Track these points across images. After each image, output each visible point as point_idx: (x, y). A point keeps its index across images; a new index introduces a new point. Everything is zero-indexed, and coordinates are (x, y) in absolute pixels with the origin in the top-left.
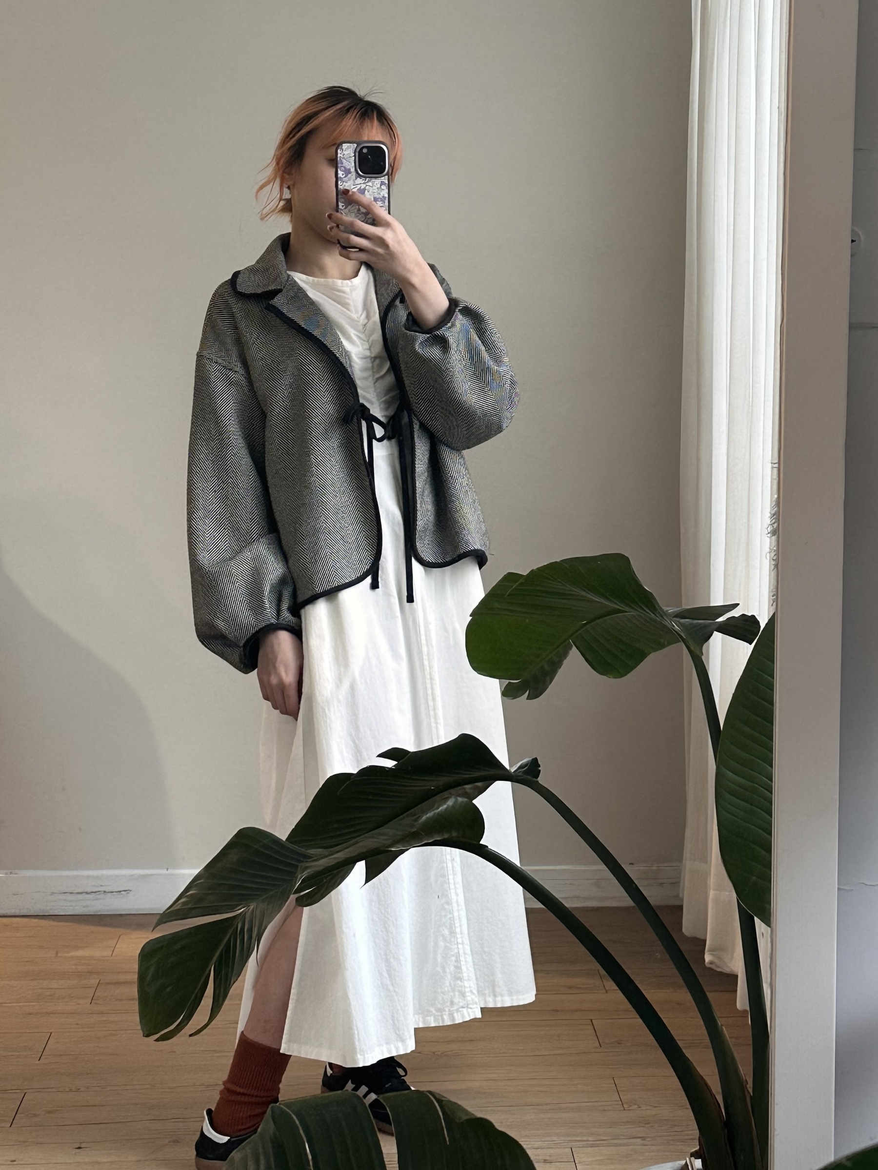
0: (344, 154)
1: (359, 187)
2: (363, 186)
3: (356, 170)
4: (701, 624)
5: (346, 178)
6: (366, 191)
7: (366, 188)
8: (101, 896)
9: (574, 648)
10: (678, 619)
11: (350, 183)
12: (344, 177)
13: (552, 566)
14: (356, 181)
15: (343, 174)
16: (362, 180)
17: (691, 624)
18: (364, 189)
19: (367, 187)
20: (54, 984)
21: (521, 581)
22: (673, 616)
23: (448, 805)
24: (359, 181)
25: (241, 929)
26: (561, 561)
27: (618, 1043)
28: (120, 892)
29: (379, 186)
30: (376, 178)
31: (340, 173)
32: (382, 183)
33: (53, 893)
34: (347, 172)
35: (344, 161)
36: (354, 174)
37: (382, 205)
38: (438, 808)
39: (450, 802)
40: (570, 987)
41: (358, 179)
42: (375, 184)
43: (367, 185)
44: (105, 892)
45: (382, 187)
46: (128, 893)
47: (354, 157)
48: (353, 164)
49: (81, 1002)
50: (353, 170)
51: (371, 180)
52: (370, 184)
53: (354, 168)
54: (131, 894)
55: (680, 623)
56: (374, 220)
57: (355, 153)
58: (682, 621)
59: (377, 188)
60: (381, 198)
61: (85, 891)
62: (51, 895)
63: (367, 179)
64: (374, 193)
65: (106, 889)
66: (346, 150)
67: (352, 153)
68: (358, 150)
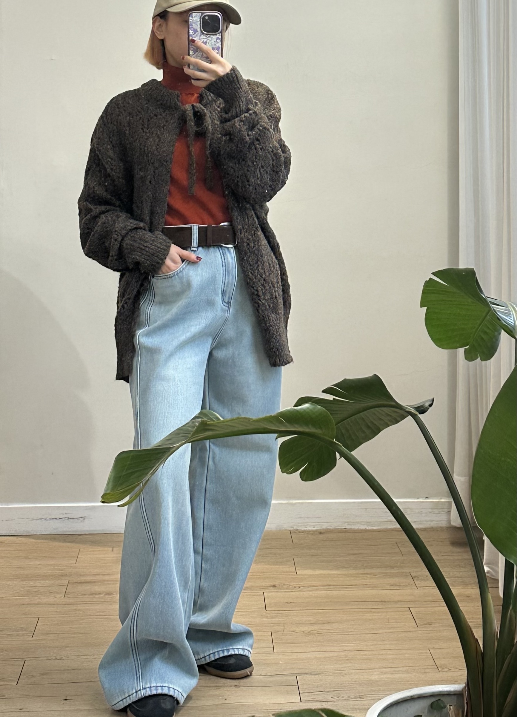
0: (193, 20)
2: (206, 39)
3: (201, 30)
5: (195, 35)
8: (66, 521)
11: (197, 38)
14: (201, 37)
16: (205, 36)
20: (38, 584)
24: (203, 37)
28: (79, 518)
29: (215, 40)
30: (213, 35)
31: (191, 32)
32: (217, 38)
34: (195, 31)
35: (193, 24)
36: (199, 32)
41: (202, 35)
42: (213, 39)
44: (68, 518)
45: (217, 40)
47: (199, 22)
48: (199, 26)
50: (199, 30)
51: (211, 36)
52: (210, 38)
54: (87, 519)
57: (200, 19)
59: (215, 42)
60: (217, 48)
63: (208, 36)
64: (212, 44)
65: (70, 516)
66: (194, 17)
67: (198, 19)
68: (202, 17)
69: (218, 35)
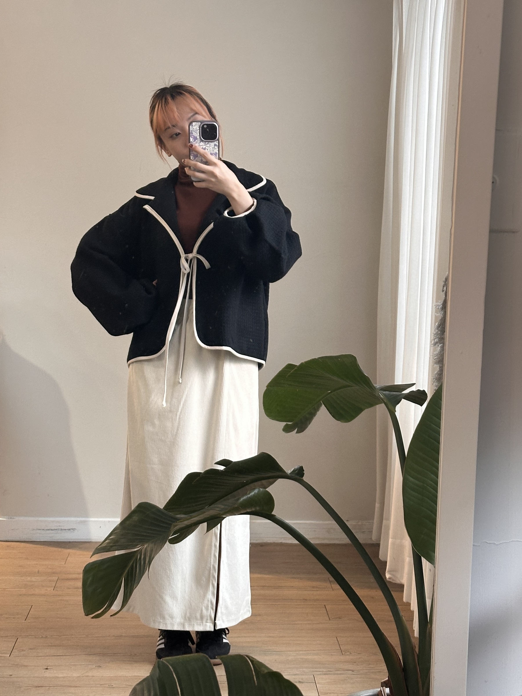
2: (204, 147)
3: (200, 137)
4: (394, 395)
8: (59, 532)
9: (323, 406)
10: (382, 392)
13: (313, 361)
14: (200, 143)
15: (193, 140)
17: (389, 394)
19: (207, 147)
20: (33, 579)
21: (295, 368)
22: (379, 390)
23: (255, 493)
24: (202, 143)
25: (139, 559)
26: (318, 358)
27: (340, 618)
28: (70, 529)
29: (213, 147)
30: (211, 142)
32: (215, 145)
33: (34, 529)
34: (195, 139)
36: (199, 140)
38: (249, 494)
39: (256, 491)
40: (313, 587)
42: (211, 146)
43: (206, 146)
45: (215, 147)
46: (74, 530)
47: (199, 130)
48: (199, 134)
49: (49, 589)
50: (198, 137)
51: (209, 143)
52: (208, 145)
53: (199, 137)
54: (76, 531)
55: (383, 393)
58: (384, 392)
59: (213, 148)
61: (51, 529)
62: (32, 530)
63: (207, 143)
64: (210, 150)
65: (62, 528)
66: (194, 126)
67: (198, 128)
68: (201, 126)
69: (215, 142)
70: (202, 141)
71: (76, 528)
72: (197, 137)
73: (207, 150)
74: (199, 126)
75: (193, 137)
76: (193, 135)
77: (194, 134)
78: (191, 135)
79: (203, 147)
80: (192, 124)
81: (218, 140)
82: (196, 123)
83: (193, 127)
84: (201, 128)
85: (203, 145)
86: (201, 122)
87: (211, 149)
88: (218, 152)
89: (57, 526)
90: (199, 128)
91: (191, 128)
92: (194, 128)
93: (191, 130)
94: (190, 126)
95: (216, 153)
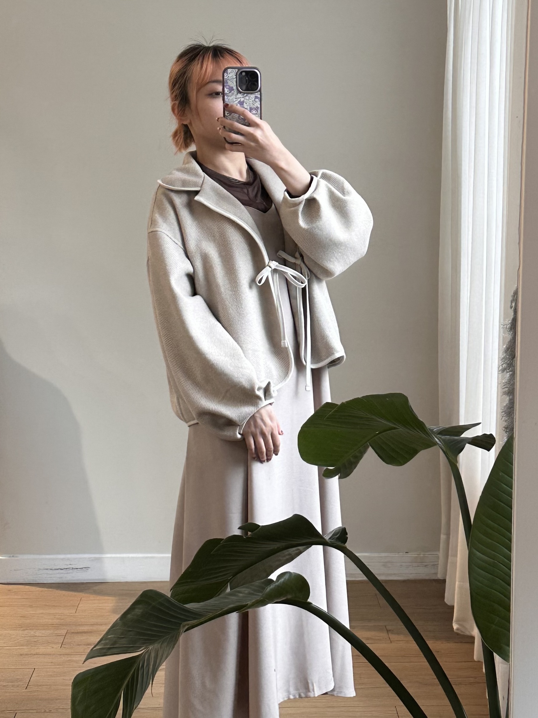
0: (229, 76)
1: (239, 99)
2: (242, 99)
6: (245, 103)
7: (245, 101)
8: (71, 571)
9: (371, 448)
11: (234, 97)
12: (229, 93)
14: (237, 96)
15: (228, 91)
16: (241, 95)
18: (243, 102)
20: (38, 633)
28: (82, 568)
29: (254, 99)
30: (252, 93)
31: (226, 90)
32: (256, 97)
34: (231, 89)
36: (236, 90)
37: (255, 113)
41: (239, 94)
42: (251, 98)
43: (245, 99)
44: (73, 568)
45: (256, 100)
46: (88, 569)
47: (235, 79)
48: (235, 84)
49: (55, 646)
50: (235, 88)
51: (248, 95)
52: (247, 98)
53: (236, 86)
54: (89, 569)
56: (249, 124)
59: (253, 101)
60: (255, 109)
61: (60, 568)
62: (38, 570)
63: (245, 95)
64: (250, 104)
65: (74, 566)
66: (230, 74)
67: (234, 75)
68: (238, 74)
69: (256, 94)
70: (240, 93)
71: (89, 567)
72: (233, 87)
73: (246, 103)
74: (236, 73)
75: (228, 87)
76: (229, 86)
77: (230, 83)
78: (225, 84)
79: (240, 100)
80: (227, 71)
81: (260, 91)
82: (232, 70)
83: (228, 75)
84: (238, 76)
85: (240, 98)
86: (239, 69)
87: (250, 102)
88: (259, 106)
89: (67, 565)
90: (235, 77)
91: (226, 76)
92: (230, 75)
93: (226, 78)
94: (225, 74)
95: (257, 107)
